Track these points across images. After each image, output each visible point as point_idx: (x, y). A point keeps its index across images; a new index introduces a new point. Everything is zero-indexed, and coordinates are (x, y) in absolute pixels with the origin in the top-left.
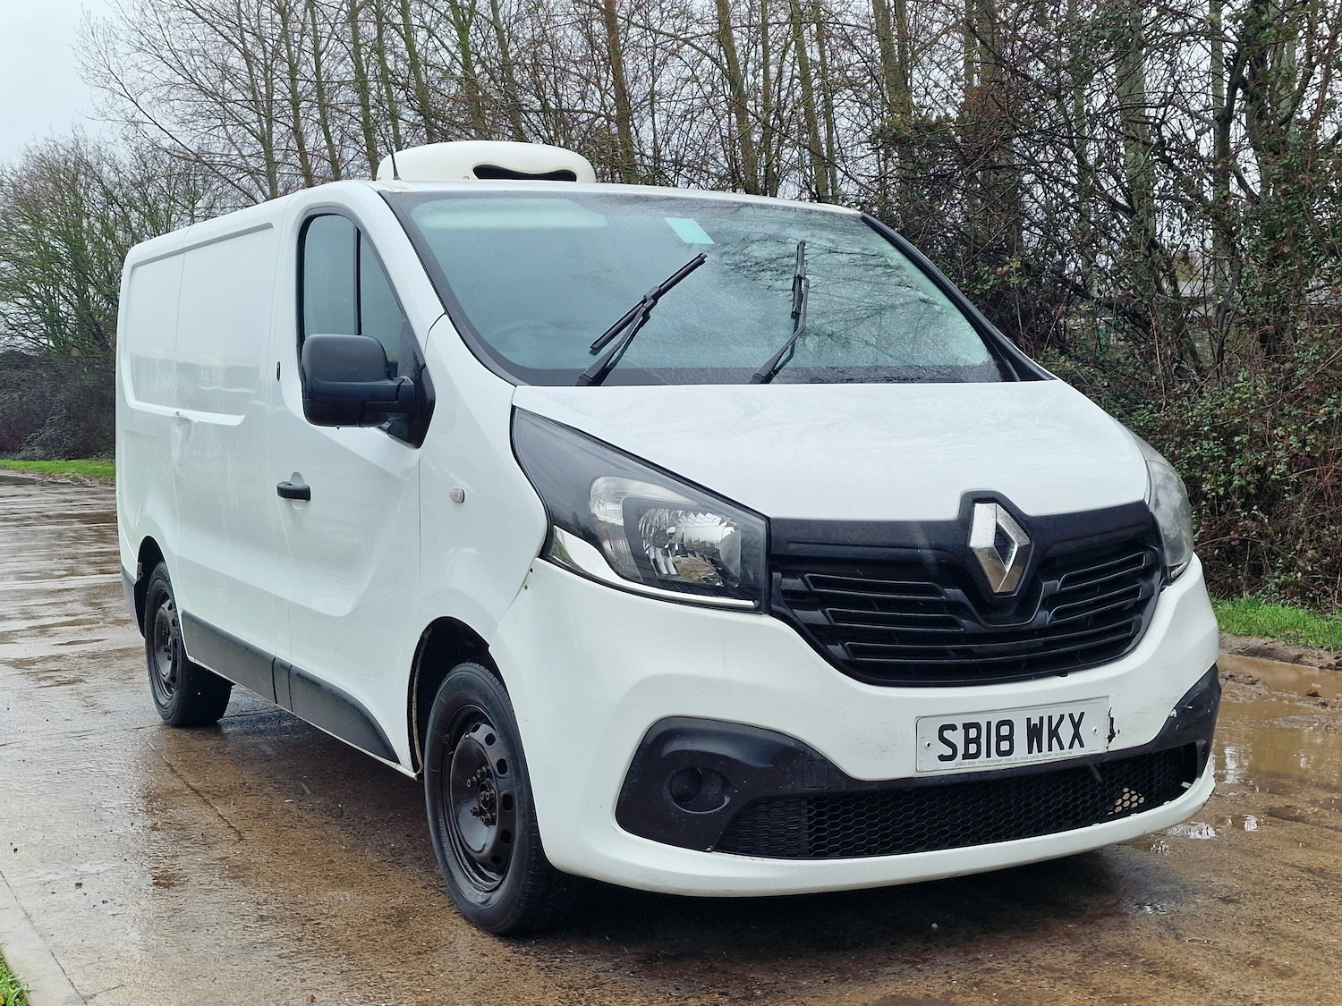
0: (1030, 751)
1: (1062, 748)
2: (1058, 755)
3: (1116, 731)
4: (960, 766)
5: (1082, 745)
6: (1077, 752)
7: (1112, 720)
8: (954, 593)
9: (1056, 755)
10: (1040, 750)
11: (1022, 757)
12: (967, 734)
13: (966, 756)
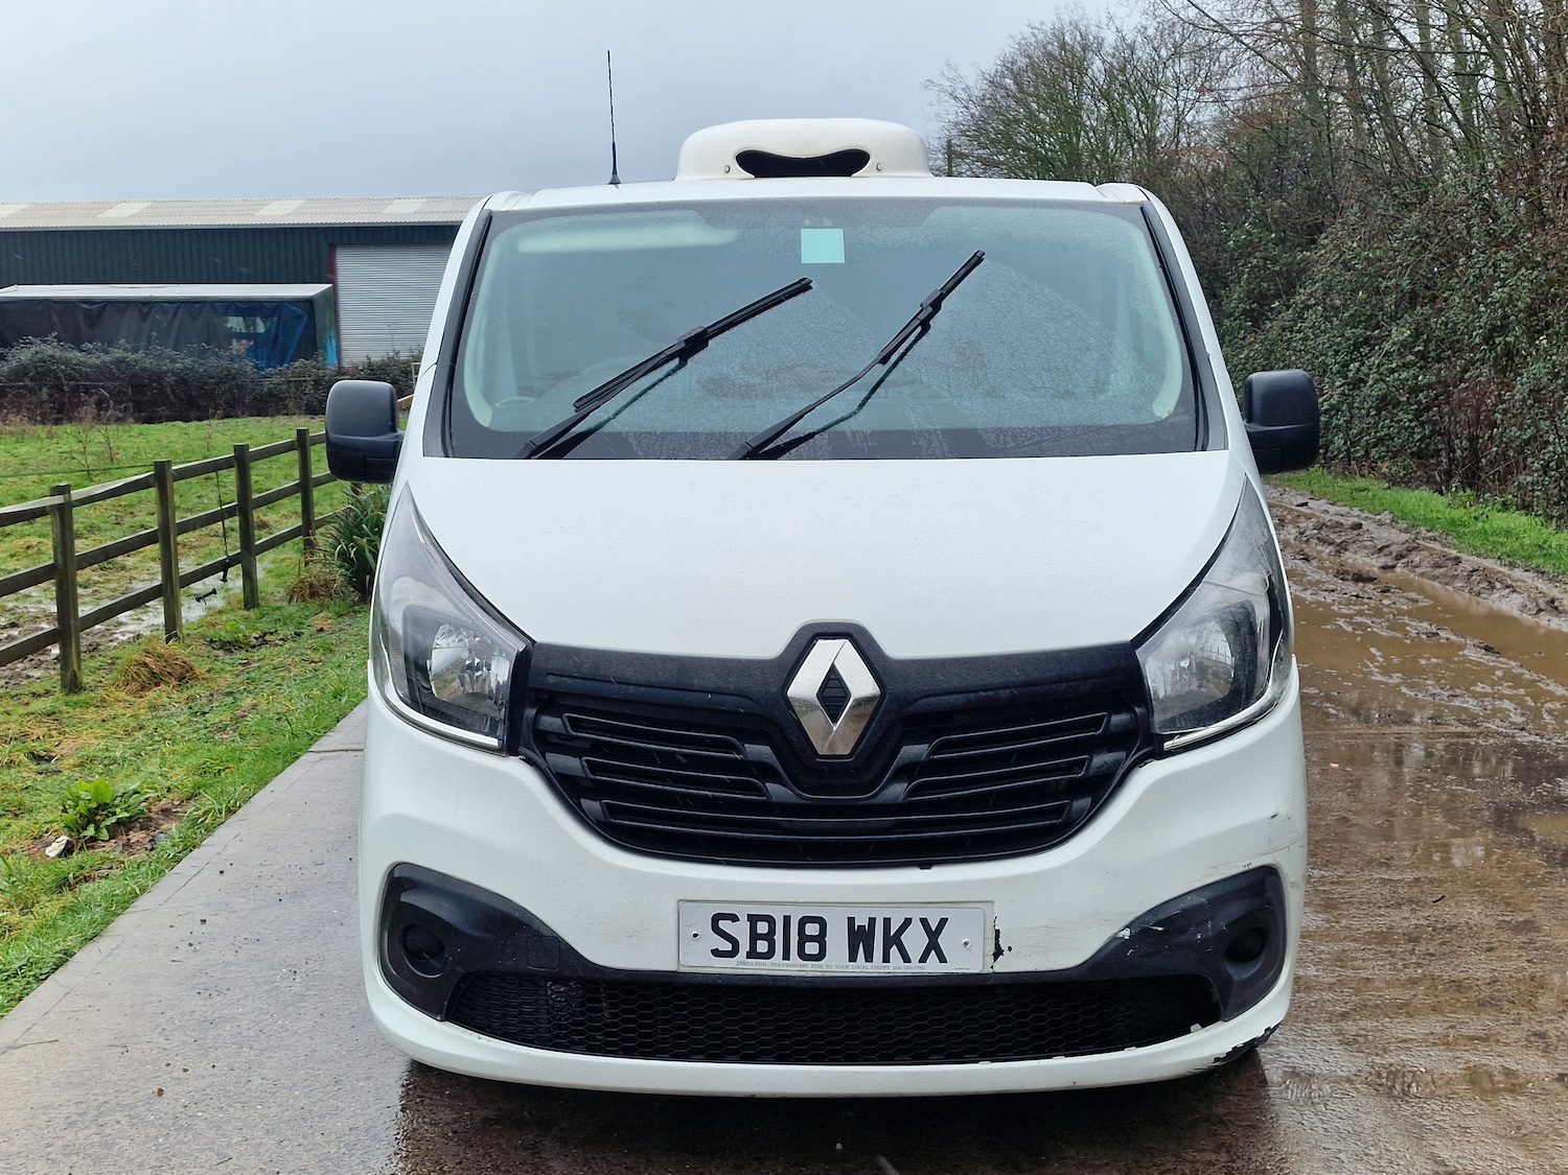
0: (853, 958)
1: (906, 959)
2: (900, 968)
3: (1004, 946)
4: (741, 965)
5: (942, 959)
6: (933, 967)
7: (997, 932)
8: (760, 751)
9: (896, 967)
10: (869, 958)
11: (837, 963)
12: (753, 928)
13: (753, 954)
